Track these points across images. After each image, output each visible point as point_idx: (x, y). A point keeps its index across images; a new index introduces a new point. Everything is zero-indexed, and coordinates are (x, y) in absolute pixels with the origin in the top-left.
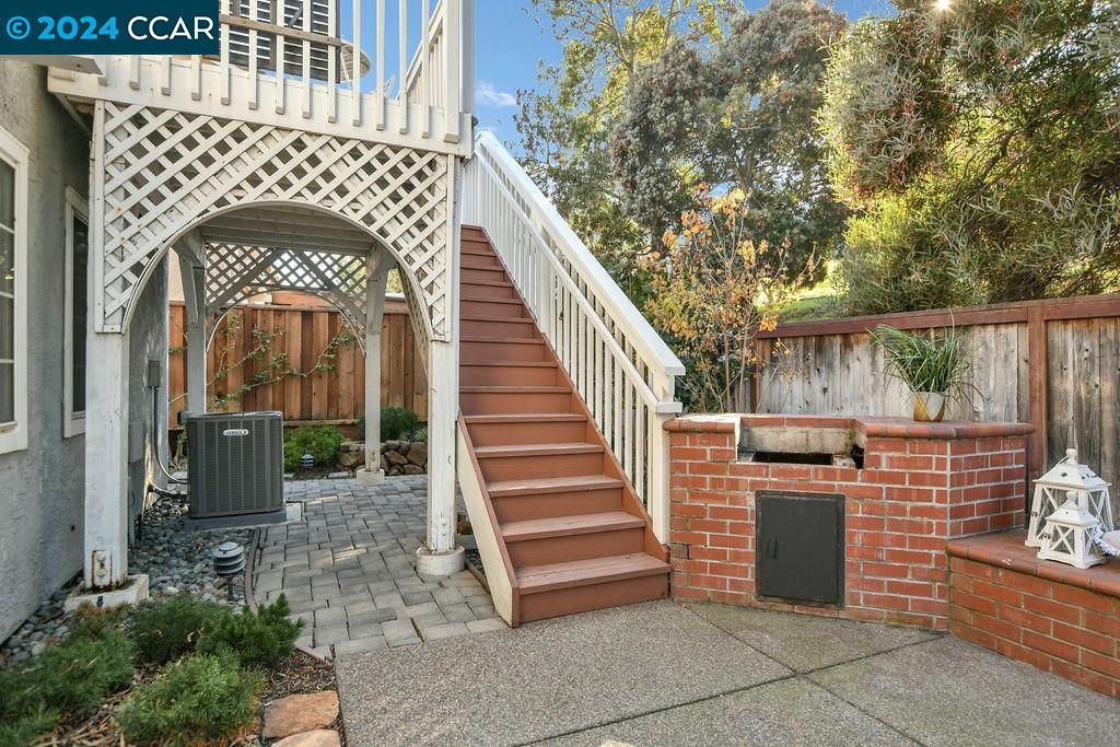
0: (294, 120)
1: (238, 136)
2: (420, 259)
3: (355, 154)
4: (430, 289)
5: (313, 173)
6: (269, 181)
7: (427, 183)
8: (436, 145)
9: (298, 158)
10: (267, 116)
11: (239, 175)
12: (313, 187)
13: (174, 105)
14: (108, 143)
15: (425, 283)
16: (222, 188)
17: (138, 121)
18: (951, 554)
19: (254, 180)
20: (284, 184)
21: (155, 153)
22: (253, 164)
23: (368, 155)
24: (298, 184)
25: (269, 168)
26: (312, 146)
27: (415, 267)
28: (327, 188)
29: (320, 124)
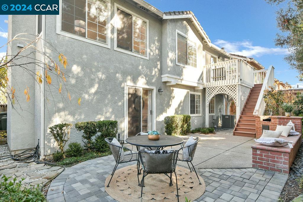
0: (221, 85)
1: (216, 88)
2: (234, 97)
3: (227, 87)
4: (236, 100)
5: (223, 90)
6: (219, 91)
7: (235, 88)
8: (236, 84)
9: (221, 89)
10: (218, 85)
12: (223, 91)
13: (211, 87)
14: (207, 91)
15: (235, 99)
16: (215, 93)
17: (209, 88)
19: (217, 92)
20: (220, 91)
21: (210, 91)
22: (217, 90)
23: (228, 87)
24: (221, 91)
25: (219, 90)
26: (223, 87)
27: (234, 98)
28: (224, 91)
29: (223, 85)
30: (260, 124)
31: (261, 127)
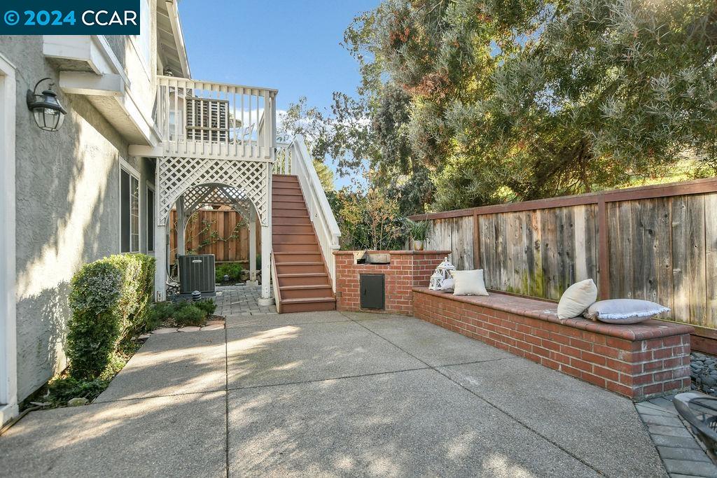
0: (215, 156)
1: (198, 163)
2: (257, 199)
3: (235, 165)
4: (260, 208)
5: (221, 173)
6: (207, 176)
7: (259, 172)
8: (262, 159)
9: (216, 168)
10: (207, 156)
11: (198, 176)
12: (221, 177)
13: (179, 156)
14: (160, 169)
15: (259, 206)
16: (193, 180)
17: (169, 161)
18: (413, 291)
19: (203, 176)
20: (212, 177)
21: (174, 170)
22: (203, 172)
23: (239, 165)
24: (217, 177)
25: (207, 172)
26: (221, 164)
27: (255, 201)
28: (226, 177)
29: (223, 157)
30: (354, 272)
31: (356, 281)
